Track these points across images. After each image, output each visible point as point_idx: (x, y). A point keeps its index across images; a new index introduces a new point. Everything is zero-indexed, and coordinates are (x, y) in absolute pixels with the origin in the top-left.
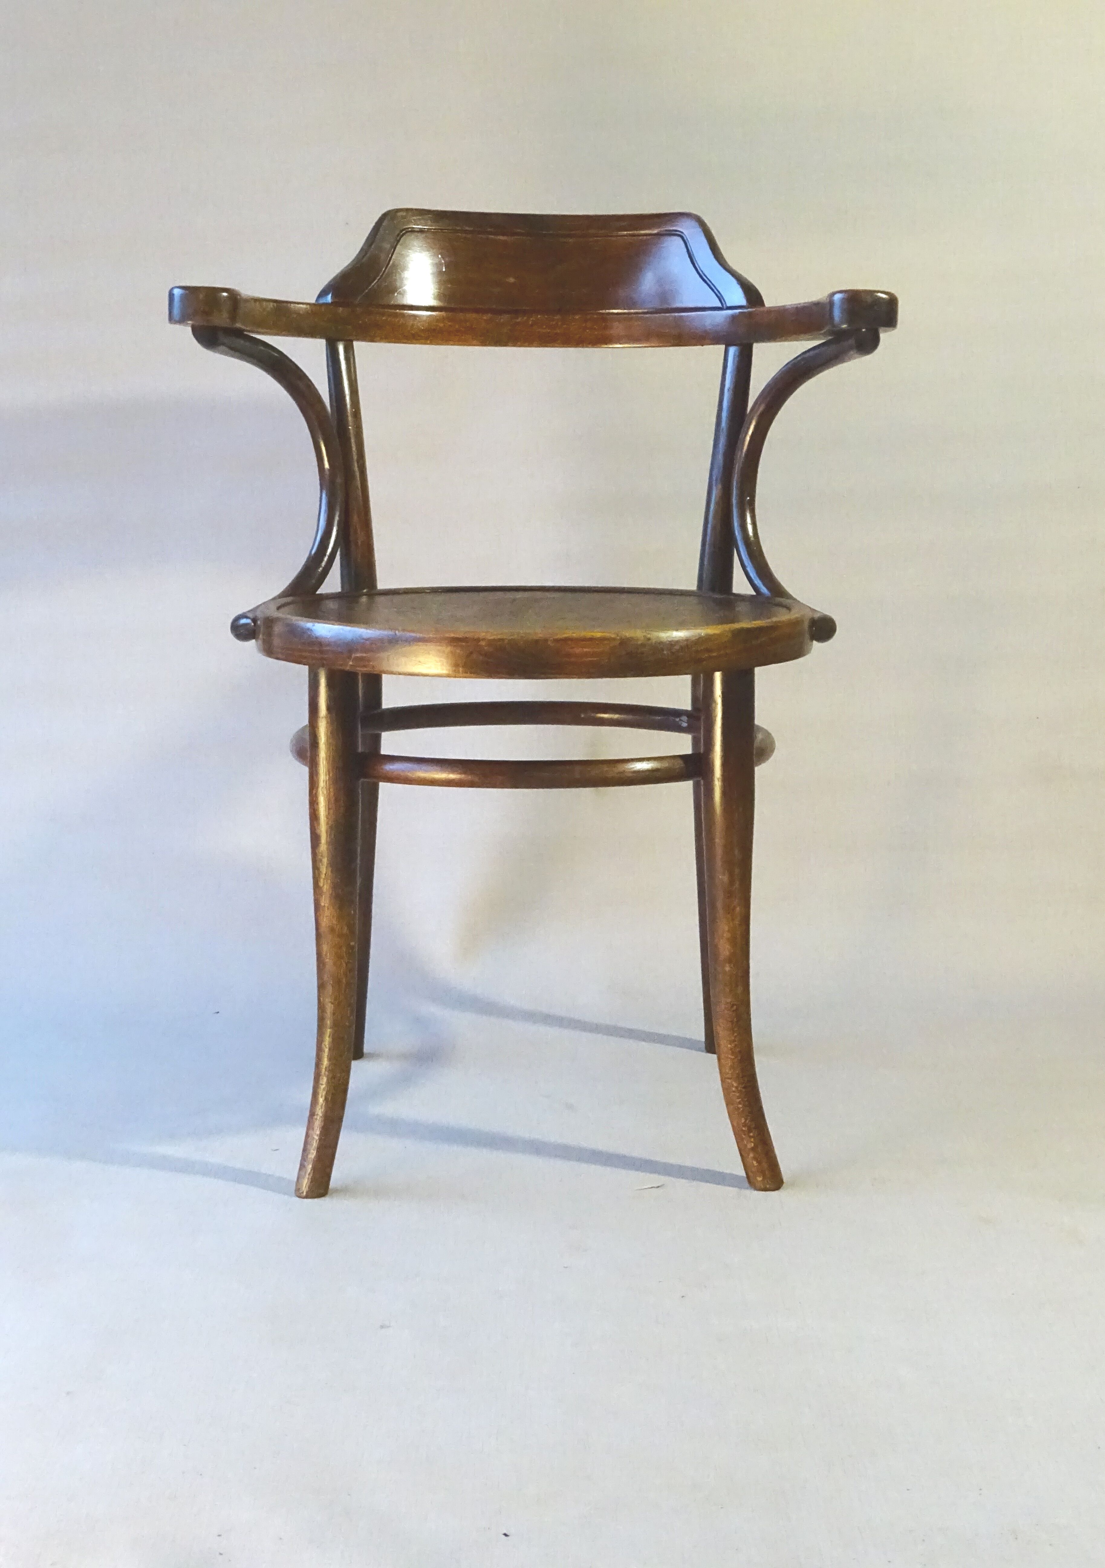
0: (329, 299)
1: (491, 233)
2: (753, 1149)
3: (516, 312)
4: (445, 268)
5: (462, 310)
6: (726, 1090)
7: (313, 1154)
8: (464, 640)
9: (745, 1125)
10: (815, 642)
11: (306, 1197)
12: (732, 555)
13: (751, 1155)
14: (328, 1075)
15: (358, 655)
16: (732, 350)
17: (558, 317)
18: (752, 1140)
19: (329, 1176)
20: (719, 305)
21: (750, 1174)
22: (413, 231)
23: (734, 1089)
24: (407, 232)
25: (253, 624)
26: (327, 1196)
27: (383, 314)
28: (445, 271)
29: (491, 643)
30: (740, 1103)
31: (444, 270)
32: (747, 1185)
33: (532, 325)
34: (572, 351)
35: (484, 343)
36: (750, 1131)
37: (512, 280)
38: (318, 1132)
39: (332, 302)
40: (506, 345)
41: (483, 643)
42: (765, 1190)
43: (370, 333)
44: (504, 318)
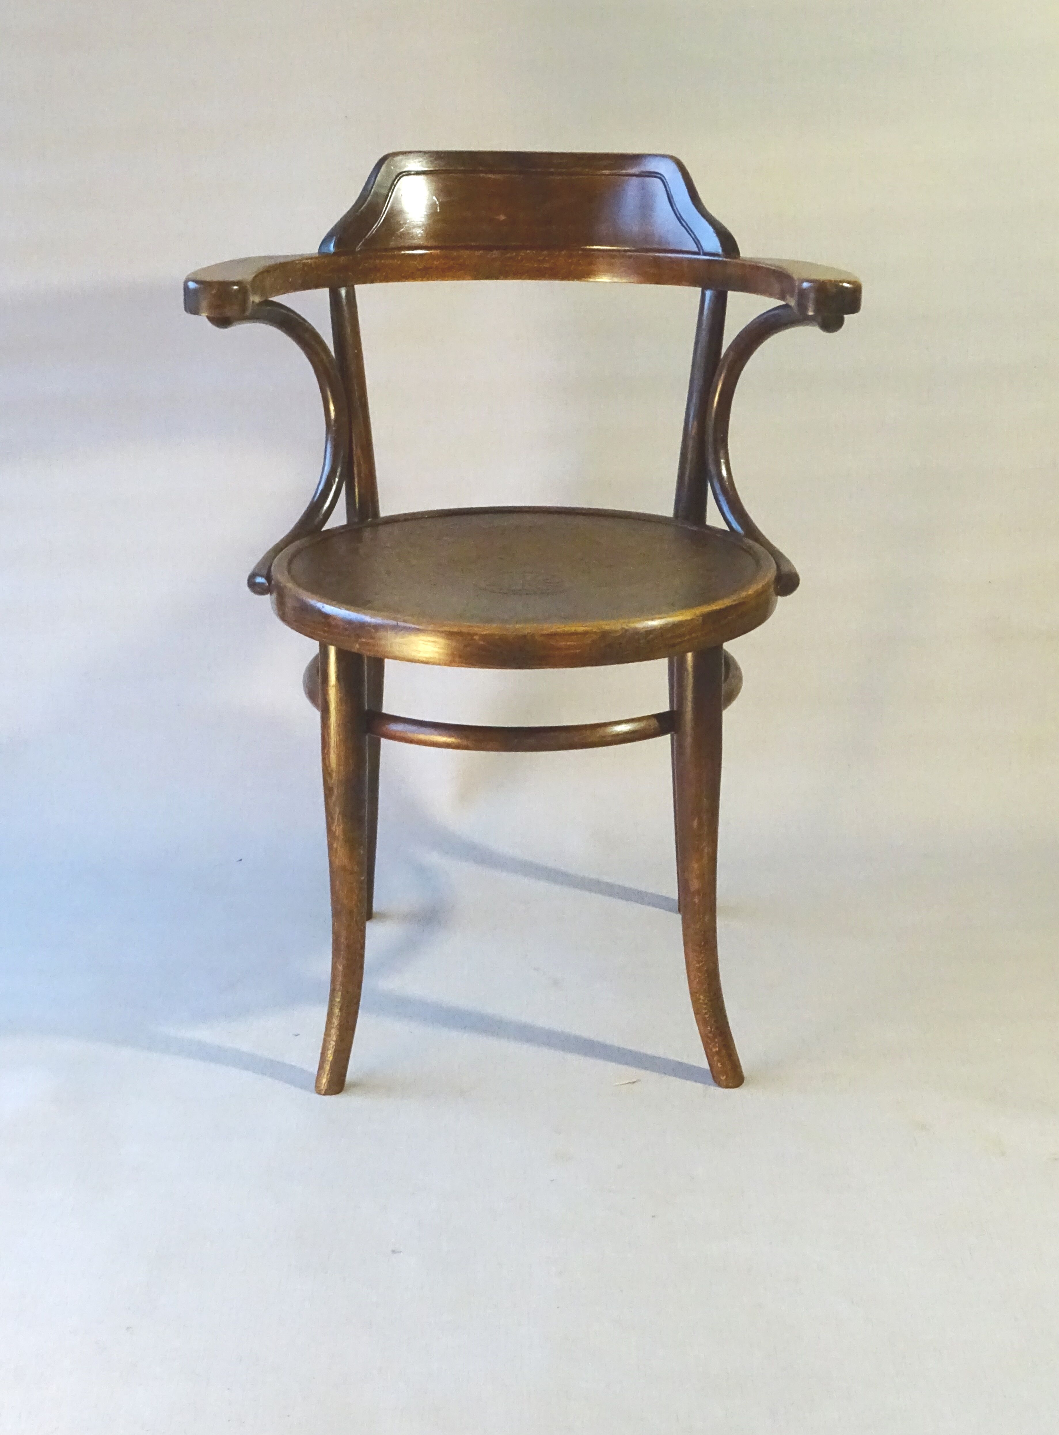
0: (332, 248)
1: (482, 172)
2: (717, 1053)
3: (506, 248)
4: (440, 209)
5: (454, 248)
6: (695, 1002)
7: (330, 1056)
8: (460, 634)
9: (710, 1032)
10: (779, 598)
11: (325, 1094)
12: (706, 486)
13: (715, 1058)
14: (342, 990)
15: (364, 640)
16: (708, 293)
17: (545, 252)
18: (717, 1045)
19: (345, 1075)
20: (696, 250)
21: (715, 1074)
22: (409, 173)
23: (701, 1001)
24: (404, 176)
25: (267, 584)
26: (343, 1092)
27: (381, 257)
28: (440, 211)
29: (484, 637)
30: (706, 1013)
31: (438, 210)
32: (711, 1080)
33: (522, 260)
34: (557, 284)
35: (476, 277)
36: (715, 1036)
37: (502, 217)
38: (334, 1038)
39: (334, 253)
40: (497, 278)
41: (476, 638)
42: (727, 1087)
43: (370, 276)
44: (496, 253)
